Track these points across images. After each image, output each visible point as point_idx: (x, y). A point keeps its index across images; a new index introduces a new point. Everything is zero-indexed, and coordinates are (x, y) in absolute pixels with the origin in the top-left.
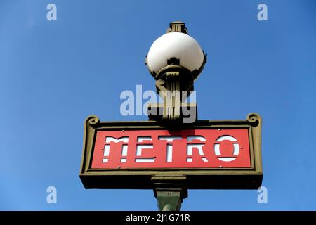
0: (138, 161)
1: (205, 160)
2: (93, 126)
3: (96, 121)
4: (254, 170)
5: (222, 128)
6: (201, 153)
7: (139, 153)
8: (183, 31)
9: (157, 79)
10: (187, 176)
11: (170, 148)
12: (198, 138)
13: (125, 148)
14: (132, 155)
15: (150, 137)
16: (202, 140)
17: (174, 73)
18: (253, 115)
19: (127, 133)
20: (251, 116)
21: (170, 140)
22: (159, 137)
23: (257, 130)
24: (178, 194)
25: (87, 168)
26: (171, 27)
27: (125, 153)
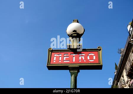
0: (64, 61)
1: (85, 61)
2: (51, 51)
3: (52, 50)
4: (100, 64)
5: (90, 51)
6: (84, 59)
7: (65, 59)
8: (78, 22)
9: (70, 37)
10: (79, 66)
11: (74, 57)
12: (82, 54)
13: (60, 58)
14: (63, 60)
15: (68, 54)
16: (84, 55)
17: (75, 35)
18: (99, 47)
19: (61, 53)
20: (98, 48)
21: (74, 55)
22: (71, 54)
23: (100, 52)
24: (77, 71)
25: (49, 64)
26: (74, 21)
27: (60, 59)
